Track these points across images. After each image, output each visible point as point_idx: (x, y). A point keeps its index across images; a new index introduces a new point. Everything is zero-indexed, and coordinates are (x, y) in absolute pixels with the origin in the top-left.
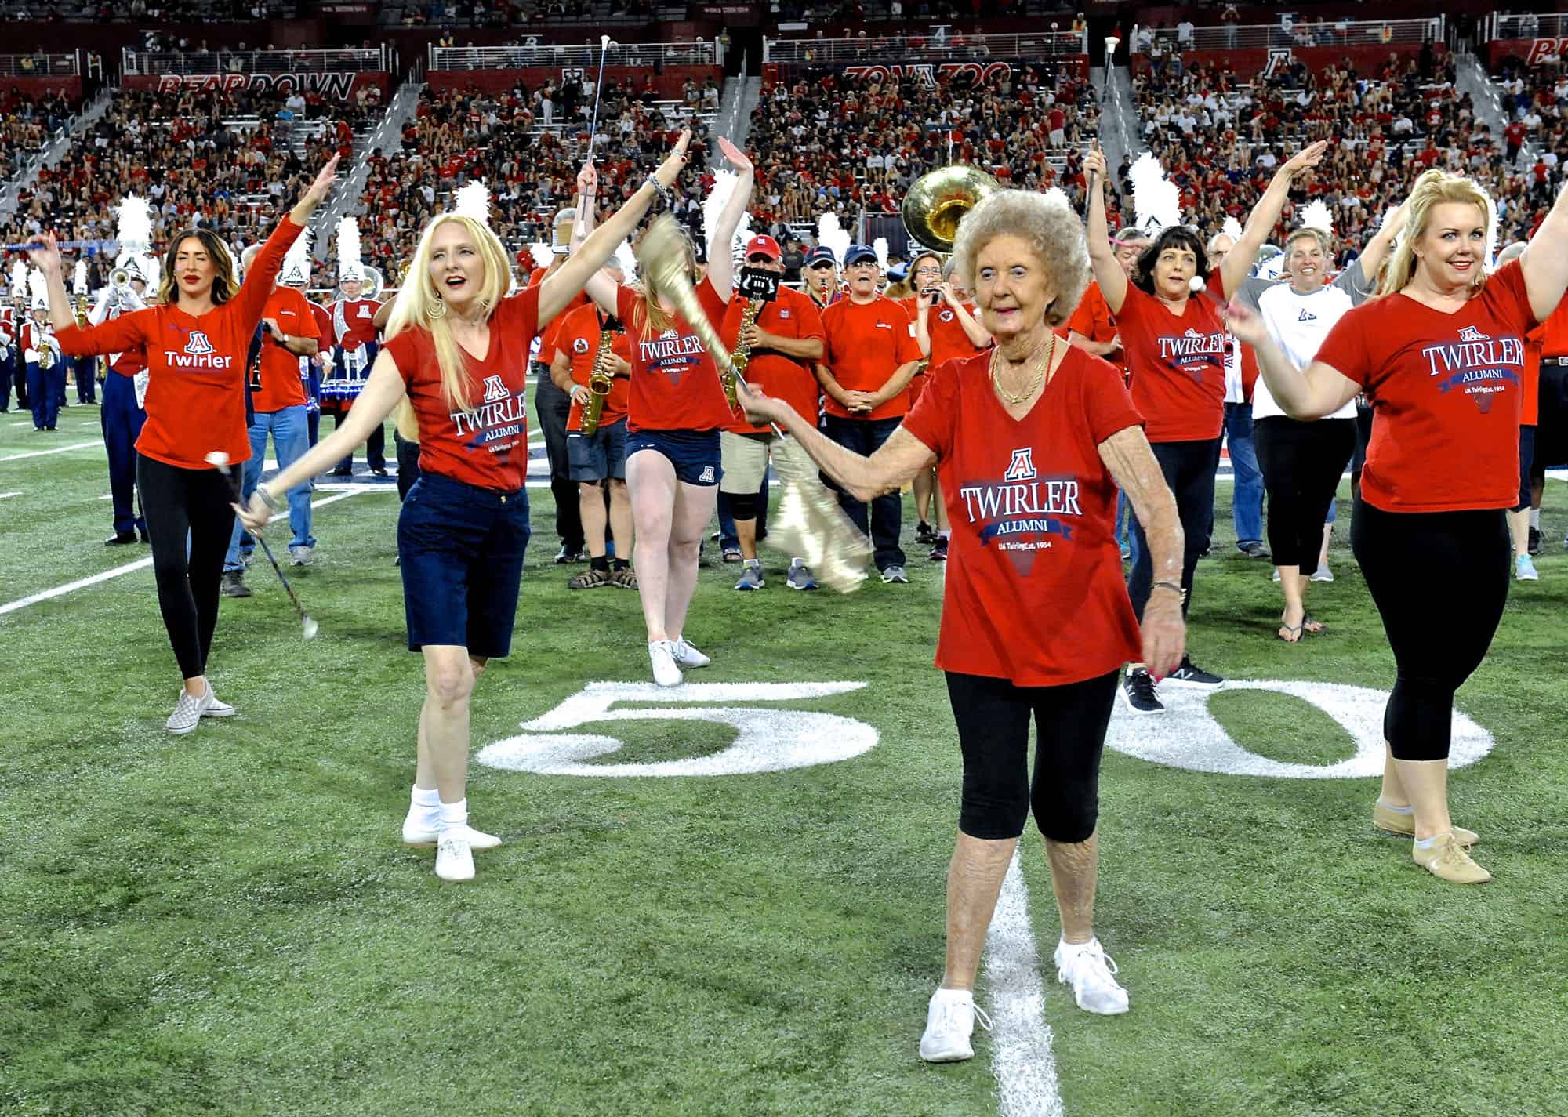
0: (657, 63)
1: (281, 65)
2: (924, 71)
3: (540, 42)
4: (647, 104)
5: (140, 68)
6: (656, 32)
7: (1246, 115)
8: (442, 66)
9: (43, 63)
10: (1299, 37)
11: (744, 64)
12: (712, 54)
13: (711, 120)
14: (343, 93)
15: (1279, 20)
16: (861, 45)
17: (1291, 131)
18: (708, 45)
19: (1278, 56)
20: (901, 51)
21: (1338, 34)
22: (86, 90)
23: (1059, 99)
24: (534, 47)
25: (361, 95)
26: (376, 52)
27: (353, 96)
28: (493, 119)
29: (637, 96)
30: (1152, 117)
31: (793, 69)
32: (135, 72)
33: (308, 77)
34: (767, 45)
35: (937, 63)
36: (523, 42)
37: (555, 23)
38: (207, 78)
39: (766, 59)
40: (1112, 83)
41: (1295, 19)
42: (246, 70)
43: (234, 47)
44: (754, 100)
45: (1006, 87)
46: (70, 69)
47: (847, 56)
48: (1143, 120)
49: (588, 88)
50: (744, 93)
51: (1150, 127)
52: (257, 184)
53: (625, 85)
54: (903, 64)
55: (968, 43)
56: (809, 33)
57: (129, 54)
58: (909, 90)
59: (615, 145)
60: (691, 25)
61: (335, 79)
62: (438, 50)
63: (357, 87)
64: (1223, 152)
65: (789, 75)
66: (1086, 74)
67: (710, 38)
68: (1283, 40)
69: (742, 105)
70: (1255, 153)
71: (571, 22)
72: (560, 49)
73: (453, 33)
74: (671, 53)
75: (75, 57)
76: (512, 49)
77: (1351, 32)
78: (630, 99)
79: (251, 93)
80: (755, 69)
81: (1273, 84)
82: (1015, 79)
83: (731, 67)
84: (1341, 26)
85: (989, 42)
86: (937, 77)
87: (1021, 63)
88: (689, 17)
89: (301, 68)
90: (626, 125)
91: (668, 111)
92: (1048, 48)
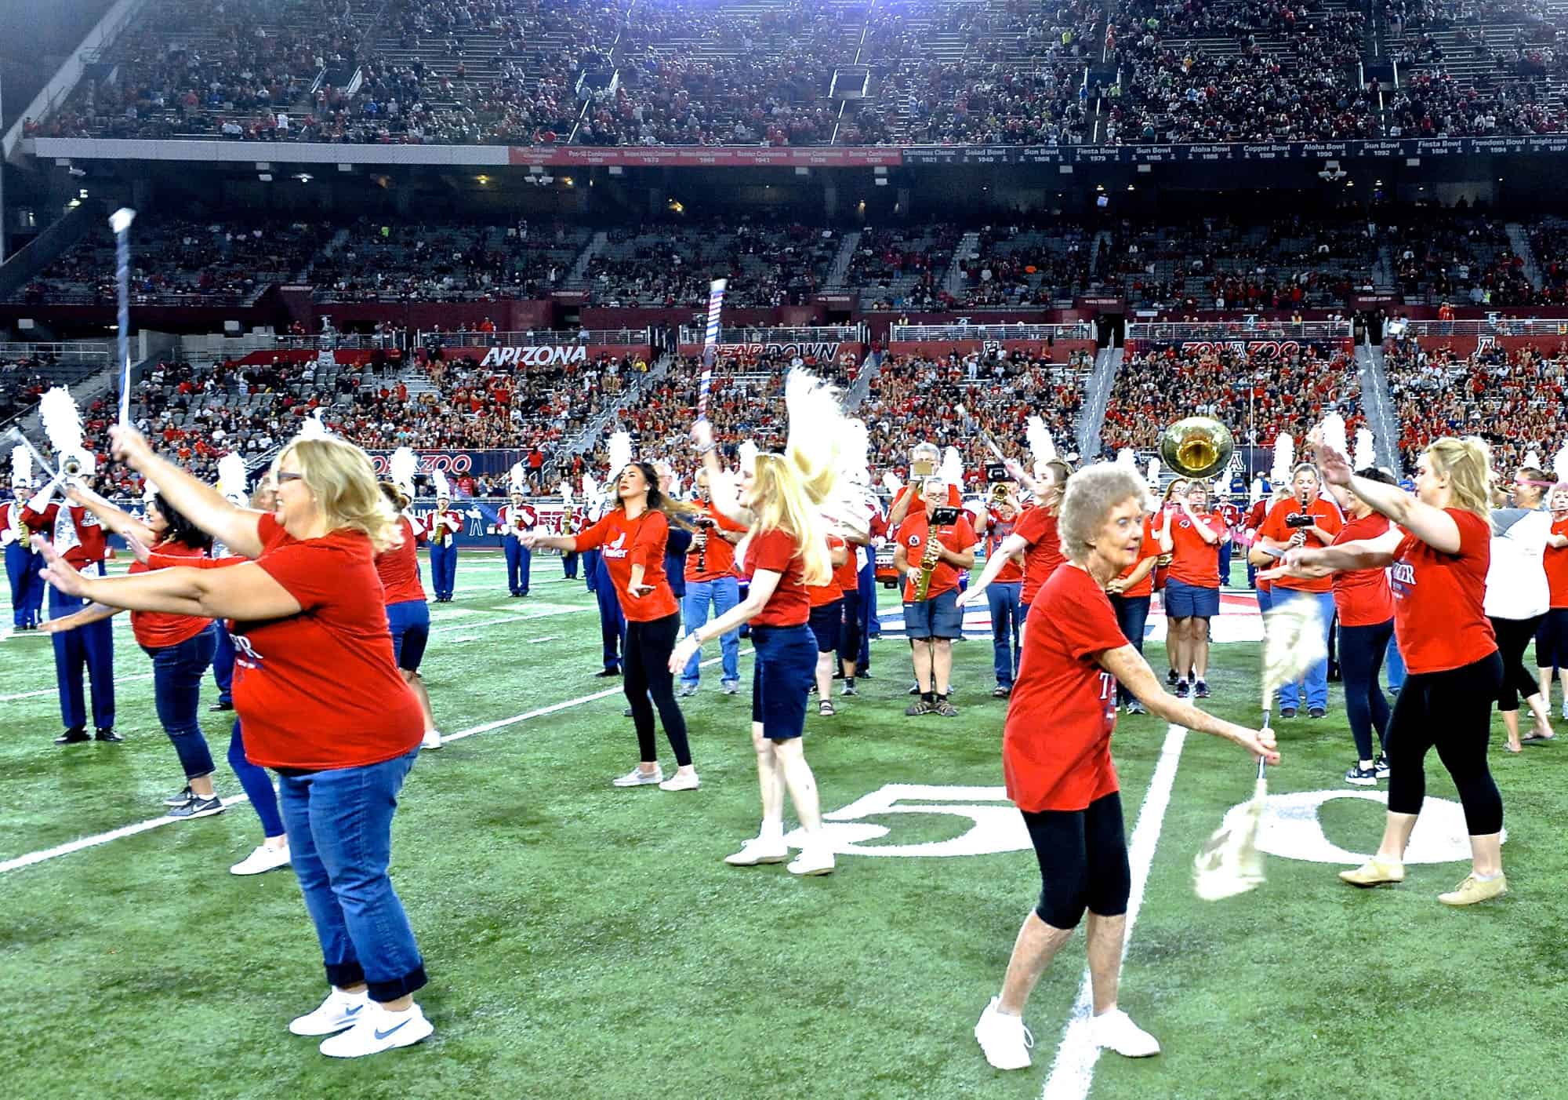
0: (1051, 338)
1: (787, 337)
2: (1238, 346)
3: (970, 322)
4: (1042, 366)
5: (692, 339)
6: (1051, 316)
7: (1460, 382)
8: (900, 339)
9: (625, 336)
10: (1500, 329)
11: (1112, 339)
12: (1089, 332)
13: (1088, 379)
14: (830, 356)
15: (1486, 317)
16: (1194, 327)
17: (1494, 394)
18: (1086, 326)
19: (1485, 341)
20: (1221, 332)
21: (1526, 328)
22: (654, 355)
23: (1332, 368)
24: (965, 326)
25: (843, 357)
26: (854, 328)
27: (838, 359)
28: (933, 375)
29: (1034, 361)
30: (1398, 382)
31: (1146, 343)
32: (688, 342)
33: (806, 345)
34: (1128, 326)
35: (1247, 341)
36: (956, 322)
37: (981, 309)
38: (737, 346)
39: (1127, 336)
40: (1368, 358)
41: (1498, 317)
42: (764, 340)
43: (757, 326)
44: (1119, 364)
45: (1295, 358)
46: (644, 341)
47: (1185, 334)
48: (1391, 384)
49: (1001, 354)
50: (1111, 359)
51: (1396, 389)
52: (767, 420)
53: (1028, 354)
54: (1224, 341)
55: (1270, 327)
56: (1156, 319)
57: (684, 330)
58: (1226, 359)
59: (1020, 395)
60: (1075, 313)
61: (825, 347)
62: (897, 328)
63: (840, 352)
64: (1446, 407)
65: (1144, 348)
66: (1352, 352)
67: (1088, 321)
68: (1491, 331)
69: (1110, 367)
70: (1468, 409)
71: (991, 309)
72: (982, 327)
73: (908, 315)
74: (1060, 332)
75: (646, 333)
76: (950, 327)
77: (1536, 327)
78: (1031, 363)
79: (766, 357)
80: (1119, 342)
81: (1481, 361)
82: (1302, 353)
83: (1102, 342)
84: (1528, 322)
85: (1284, 327)
86: (1247, 350)
87: (1303, 342)
88: (1074, 306)
89: (801, 339)
90: (1026, 380)
91: (1057, 371)
92: (1326, 332)
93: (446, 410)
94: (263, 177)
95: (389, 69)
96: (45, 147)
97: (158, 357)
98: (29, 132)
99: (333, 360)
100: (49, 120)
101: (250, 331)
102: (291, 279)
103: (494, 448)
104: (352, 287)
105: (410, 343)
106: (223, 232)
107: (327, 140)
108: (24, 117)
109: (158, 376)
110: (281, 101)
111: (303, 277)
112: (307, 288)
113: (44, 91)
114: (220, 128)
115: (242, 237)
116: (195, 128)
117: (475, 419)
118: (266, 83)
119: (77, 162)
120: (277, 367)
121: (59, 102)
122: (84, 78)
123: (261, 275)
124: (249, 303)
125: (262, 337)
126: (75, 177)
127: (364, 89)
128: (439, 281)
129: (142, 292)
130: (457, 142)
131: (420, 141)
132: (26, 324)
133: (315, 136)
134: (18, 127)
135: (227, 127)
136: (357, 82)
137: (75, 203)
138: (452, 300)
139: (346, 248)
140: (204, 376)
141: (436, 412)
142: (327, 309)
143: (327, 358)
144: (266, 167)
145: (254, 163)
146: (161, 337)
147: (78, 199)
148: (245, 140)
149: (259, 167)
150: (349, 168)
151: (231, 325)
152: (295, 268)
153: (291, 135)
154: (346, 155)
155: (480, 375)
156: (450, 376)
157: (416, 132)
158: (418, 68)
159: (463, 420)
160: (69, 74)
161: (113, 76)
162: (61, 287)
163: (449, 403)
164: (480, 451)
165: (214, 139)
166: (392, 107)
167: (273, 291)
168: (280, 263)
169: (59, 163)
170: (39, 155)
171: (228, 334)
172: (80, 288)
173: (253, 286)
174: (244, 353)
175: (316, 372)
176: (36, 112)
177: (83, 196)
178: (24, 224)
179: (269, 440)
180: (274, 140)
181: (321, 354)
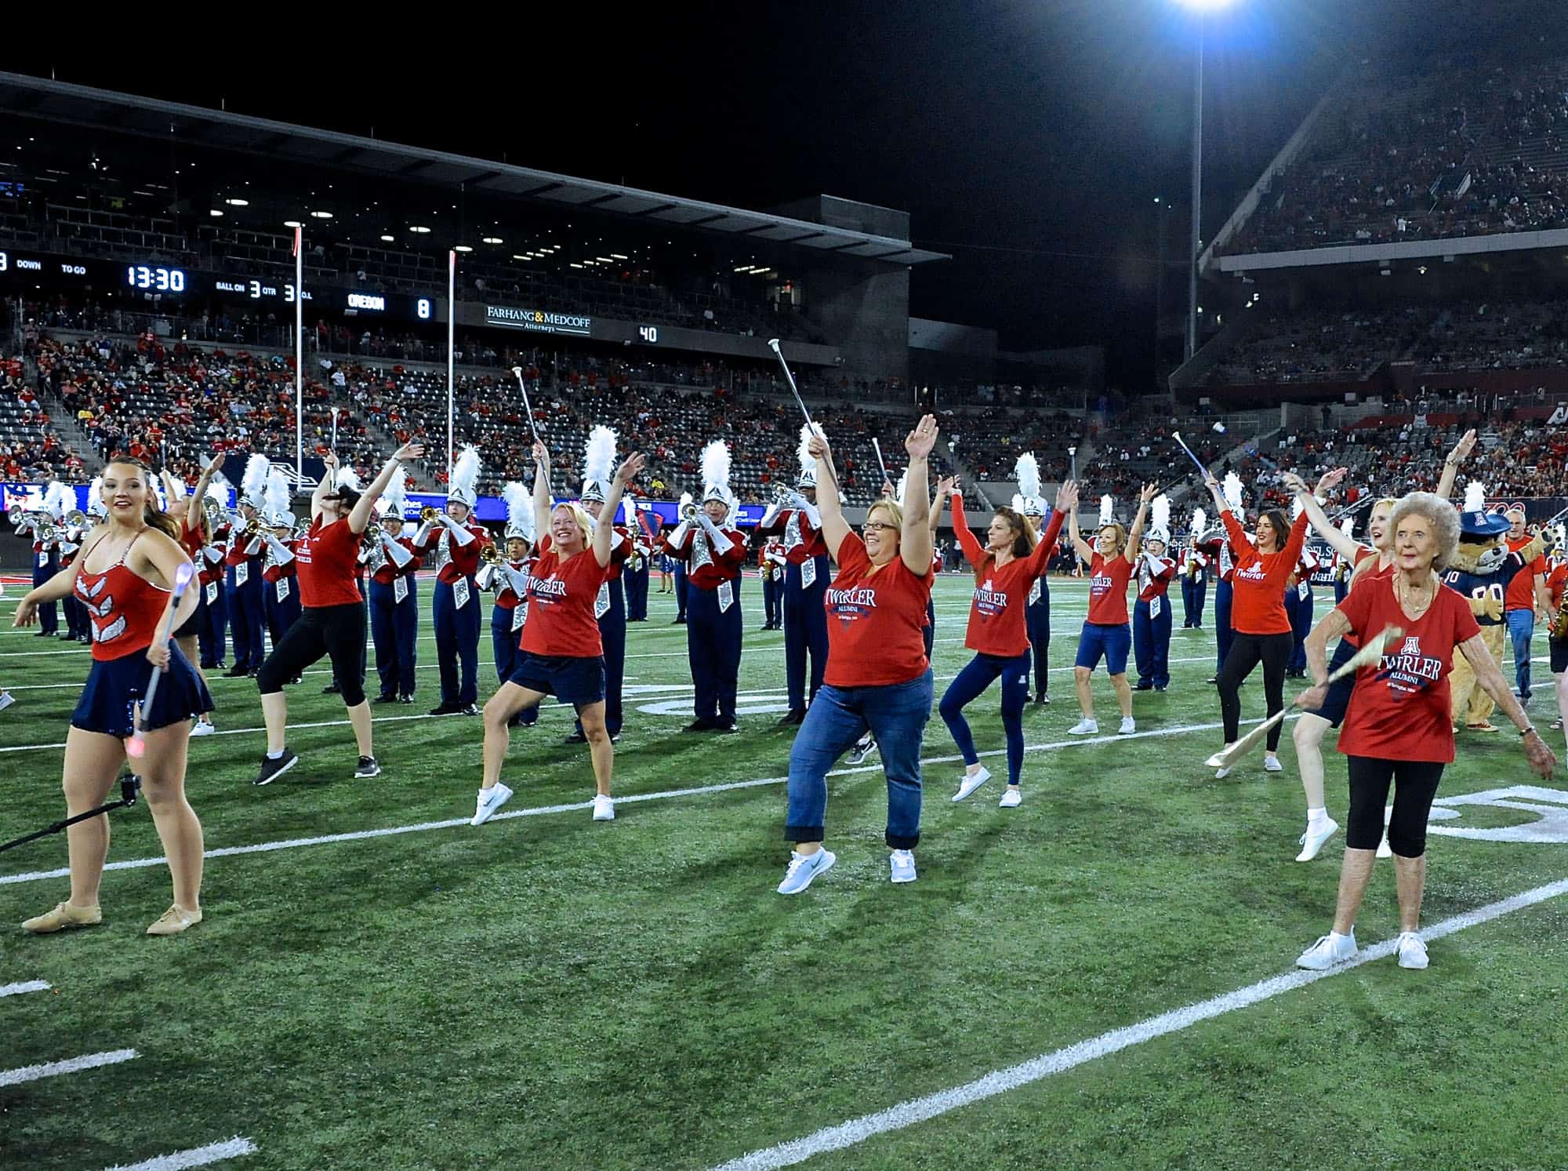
93: (1511, 463)
94: (1384, 273)
95: (1493, 170)
96: (1227, 264)
97: (1294, 424)
98: (1219, 252)
99: (1425, 423)
100: (1231, 243)
101: (1364, 400)
102: (1400, 356)
103: (1547, 496)
104: (1446, 359)
105: (1490, 405)
106: (1354, 320)
107: (1436, 237)
108: (1214, 242)
109: (1292, 439)
110: (1402, 209)
111: (1409, 354)
112: (1412, 363)
113: (1230, 221)
114: (1354, 234)
115: (1366, 323)
116: (1337, 237)
117: (1533, 471)
118: (1393, 195)
119: (1249, 273)
120: (1381, 430)
121: (1240, 228)
122: (1259, 207)
123: (1378, 354)
124: (1365, 378)
125: (1374, 405)
126: (1247, 283)
127: (1471, 189)
128: (1521, 351)
129: (1287, 373)
130: (1545, 228)
131: (1512, 230)
132: (1204, 401)
133: (1429, 235)
134: (1209, 250)
135: (1360, 234)
136: (1467, 183)
137: (1250, 304)
138: (1528, 366)
139: (1448, 327)
140: (1326, 439)
141: (1502, 465)
142: (1427, 380)
143: (1421, 421)
144: (1386, 264)
145: (1377, 261)
146: (1298, 408)
147: (1253, 301)
148: (1373, 243)
149: (1382, 264)
150: (1452, 259)
151: (1350, 397)
152: (1406, 345)
153: (1409, 236)
154: (1450, 248)
155: (1544, 432)
156: (1519, 433)
157: (1510, 222)
158: (1518, 167)
159: (1524, 472)
160: (1248, 205)
161: (1279, 203)
162: (1231, 371)
163: (1514, 457)
164: (1534, 498)
165: (1349, 244)
166: (1493, 203)
167: (1385, 369)
168: (1393, 344)
169: (1236, 275)
170: (1223, 269)
171: (1347, 404)
172: (1245, 372)
173: (1370, 364)
174: (1358, 419)
175: (1410, 433)
176: (1223, 236)
177: (1256, 299)
178: (1213, 324)
179: (1367, 490)
180: (1395, 240)
181: (1417, 417)
